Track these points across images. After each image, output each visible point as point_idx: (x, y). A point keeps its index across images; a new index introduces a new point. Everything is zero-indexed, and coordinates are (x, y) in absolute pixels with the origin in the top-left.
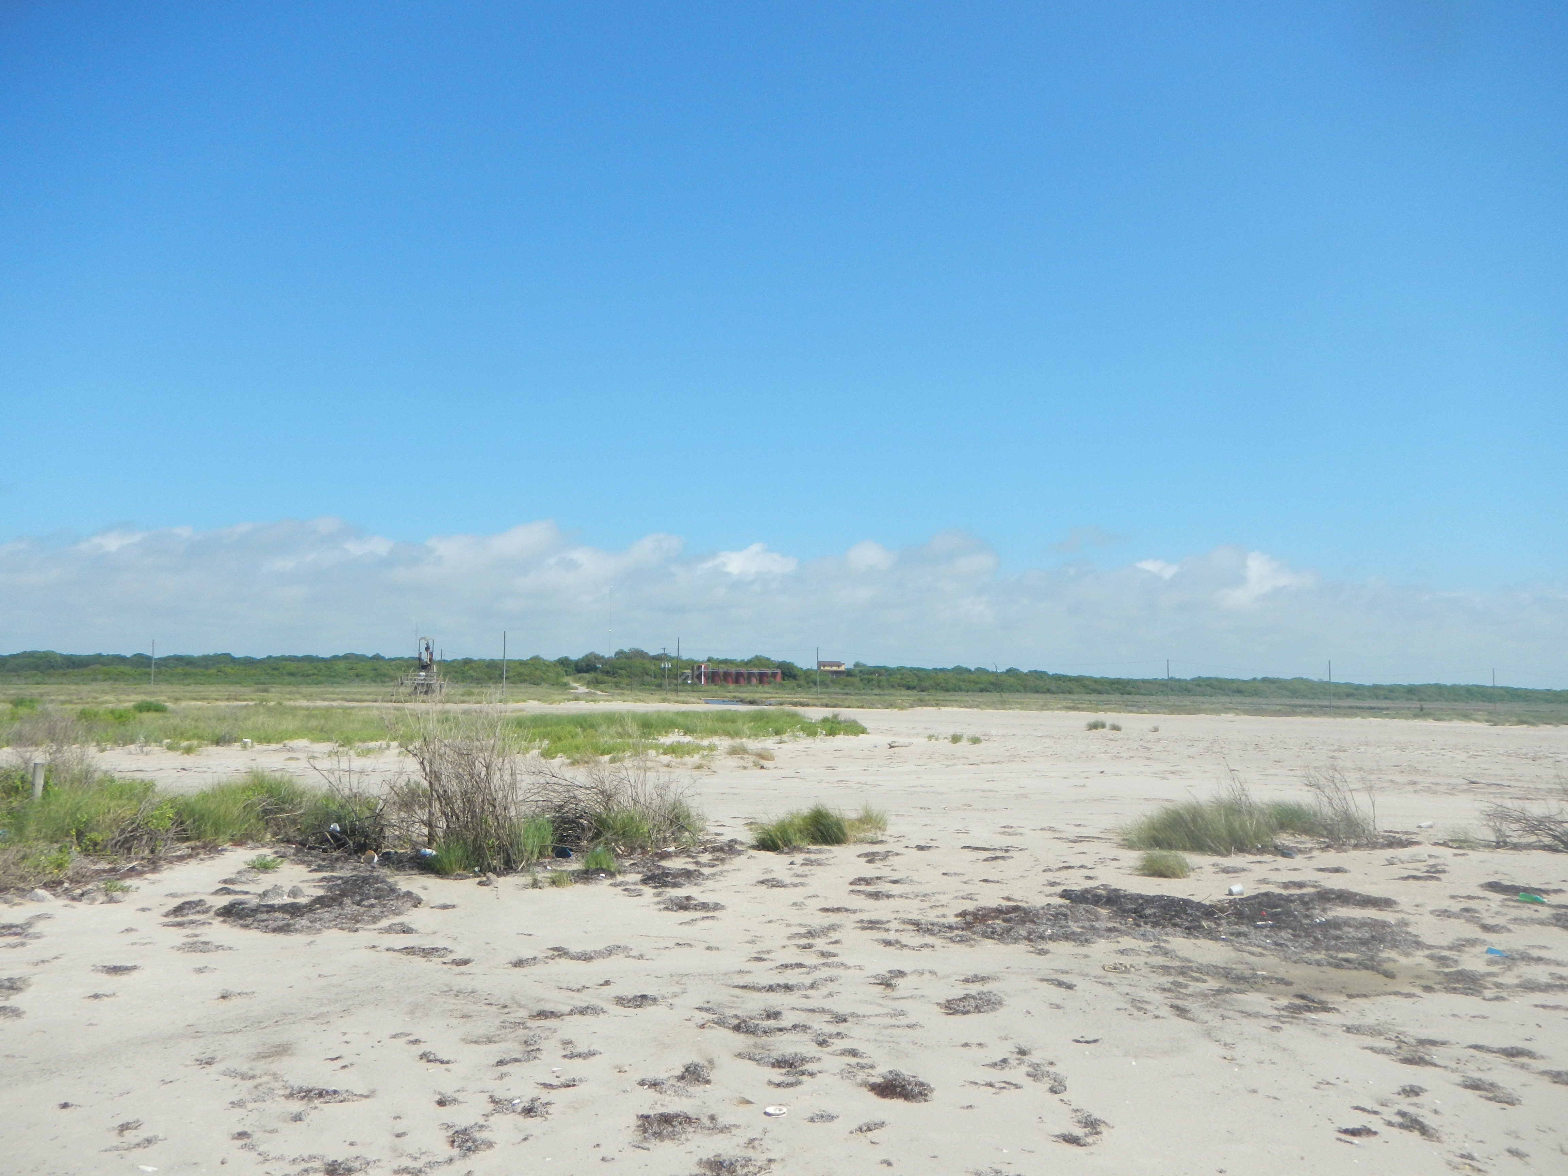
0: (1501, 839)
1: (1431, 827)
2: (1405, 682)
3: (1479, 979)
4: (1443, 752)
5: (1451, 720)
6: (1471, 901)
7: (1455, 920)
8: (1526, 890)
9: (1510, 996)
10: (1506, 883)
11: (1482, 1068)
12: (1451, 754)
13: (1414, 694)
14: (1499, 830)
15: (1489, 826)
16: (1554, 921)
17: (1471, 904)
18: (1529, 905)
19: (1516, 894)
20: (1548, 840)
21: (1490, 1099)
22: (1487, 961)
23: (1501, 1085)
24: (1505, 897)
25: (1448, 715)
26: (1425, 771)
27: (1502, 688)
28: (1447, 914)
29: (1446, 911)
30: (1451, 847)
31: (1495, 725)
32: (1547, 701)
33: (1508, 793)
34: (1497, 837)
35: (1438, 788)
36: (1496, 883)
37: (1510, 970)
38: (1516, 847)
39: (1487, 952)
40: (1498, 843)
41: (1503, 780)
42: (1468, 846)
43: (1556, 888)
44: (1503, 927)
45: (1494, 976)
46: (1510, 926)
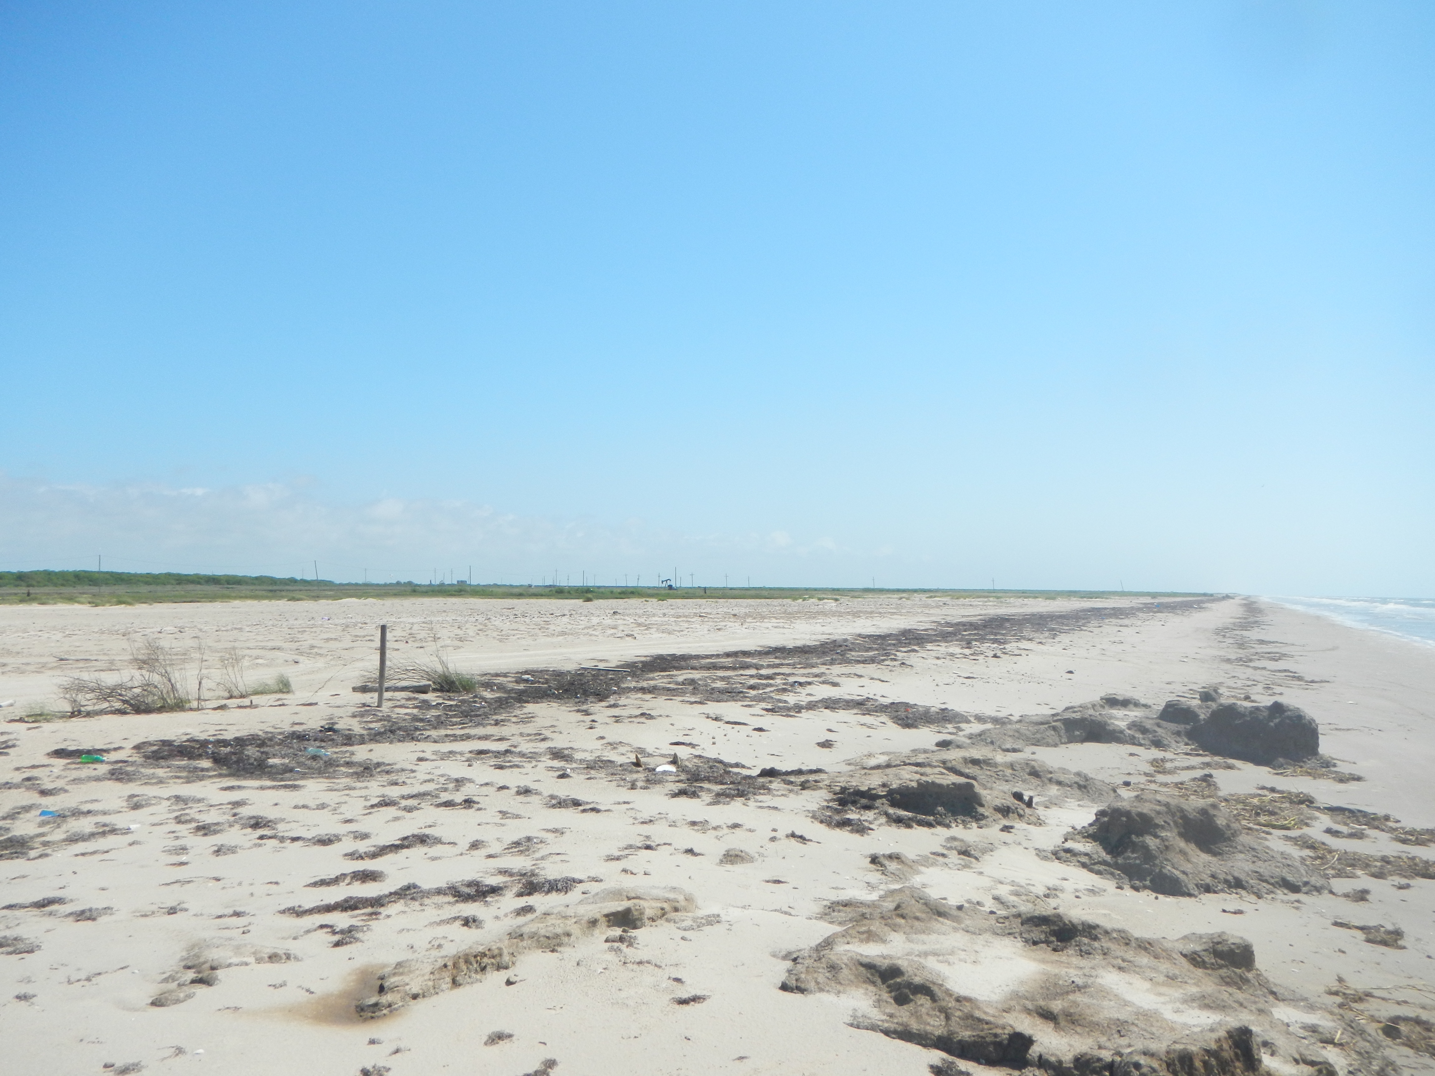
0: (75, 709)
1: (11, 705)
2: (14, 569)
3: (27, 842)
4: (40, 633)
5: (55, 603)
6: (34, 770)
7: (16, 790)
8: (89, 752)
9: (54, 851)
10: (71, 748)
11: (10, 925)
12: (47, 635)
13: (22, 580)
14: (75, 701)
15: (65, 698)
16: (109, 776)
17: (35, 773)
18: (90, 765)
19: (79, 757)
20: (118, 705)
21: (10, 953)
22: (39, 823)
23: (25, 937)
24: (69, 761)
25: (53, 599)
26: (18, 653)
27: (107, 573)
28: (8, 786)
29: (7, 783)
30: (26, 722)
31: (96, 606)
32: (147, 583)
33: (93, 666)
34: (73, 708)
35: (28, 668)
36: (62, 749)
37: (59, 827)
38: (88, 714)
39: (40, 815)
40: (72, 713)
41: (92, 655)
42: (45, 719)
43: (116, 746)
44: (61, 789)
45: (44, 836)
46: (67, 787)
